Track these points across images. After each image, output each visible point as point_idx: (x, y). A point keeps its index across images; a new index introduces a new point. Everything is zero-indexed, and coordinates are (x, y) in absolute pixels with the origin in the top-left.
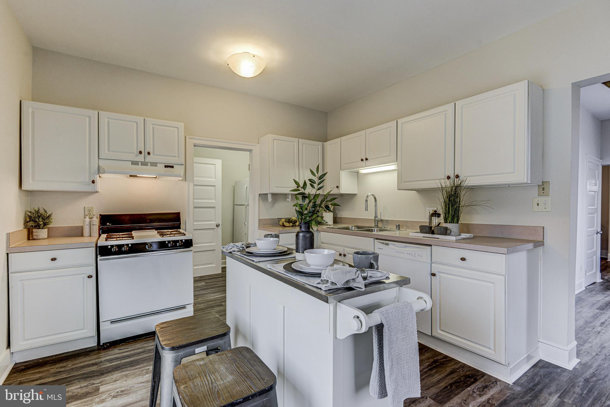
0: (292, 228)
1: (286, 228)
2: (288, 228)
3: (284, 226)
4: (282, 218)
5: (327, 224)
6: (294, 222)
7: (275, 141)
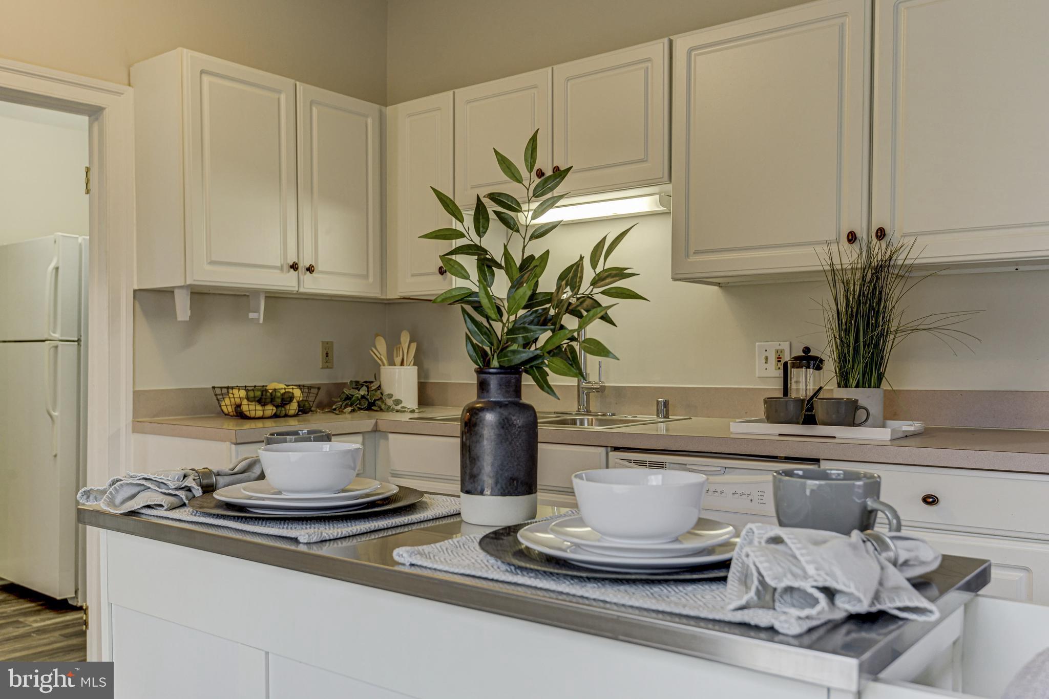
0: (274, 425)
1: (249, 425)
2: (259, 424)
3: (240, 415)
4: (232, 388)
5: (399, 407)
6: (283, 400)
7: (206, 79)
